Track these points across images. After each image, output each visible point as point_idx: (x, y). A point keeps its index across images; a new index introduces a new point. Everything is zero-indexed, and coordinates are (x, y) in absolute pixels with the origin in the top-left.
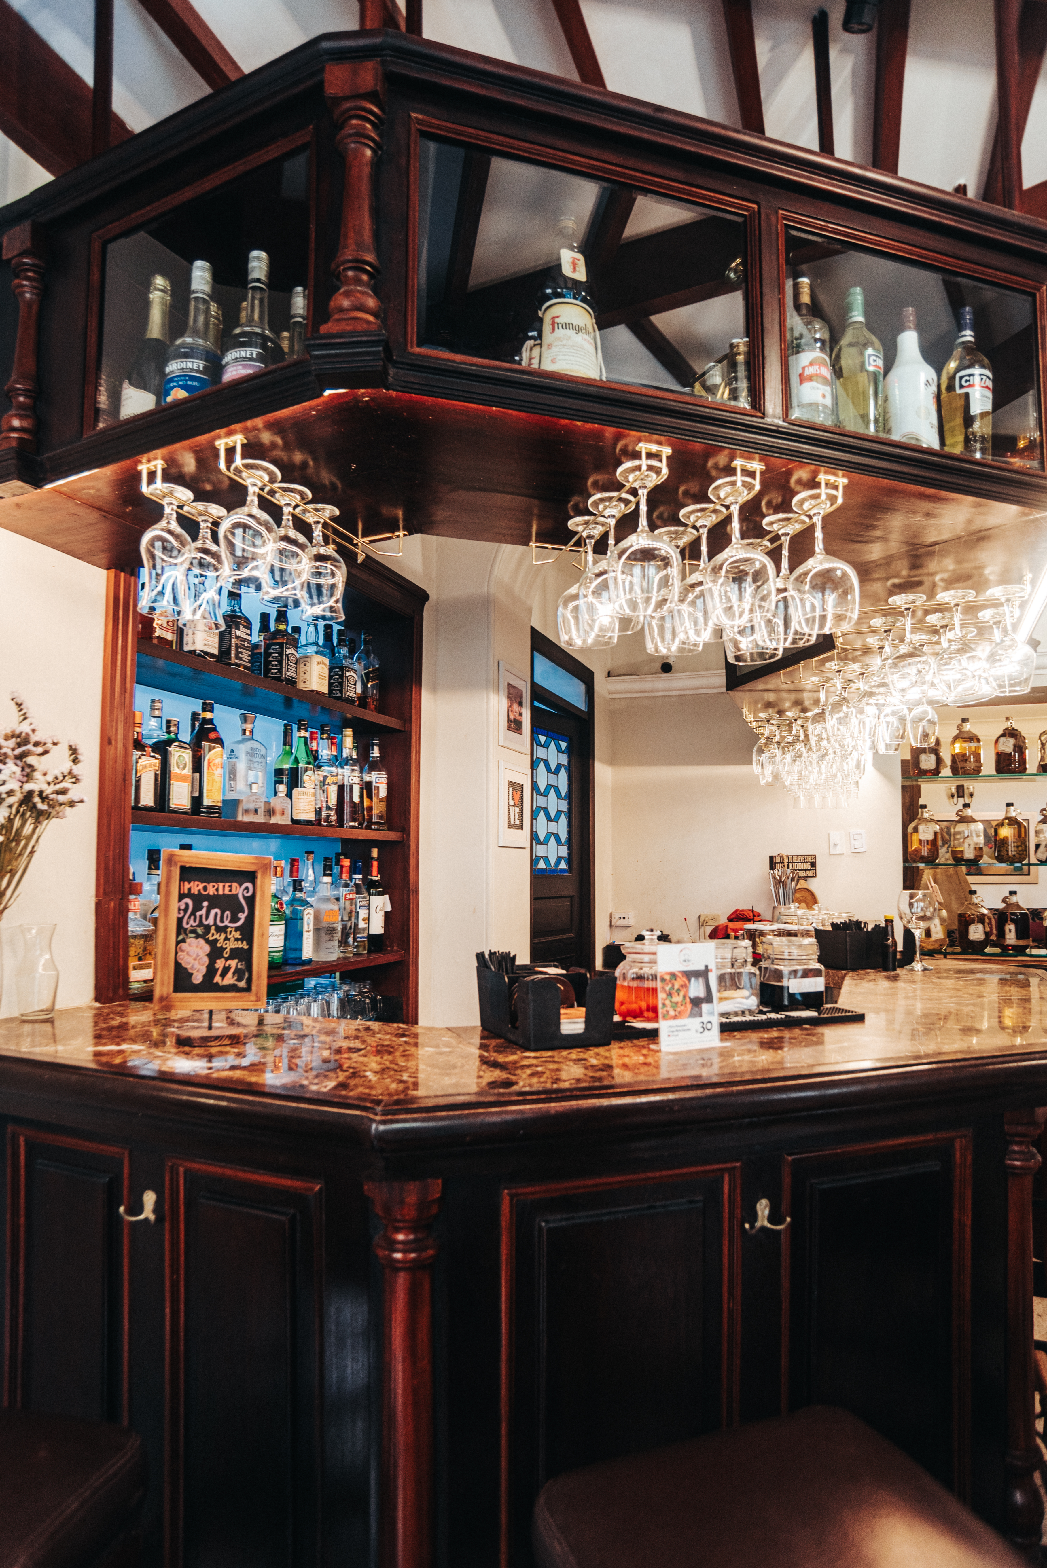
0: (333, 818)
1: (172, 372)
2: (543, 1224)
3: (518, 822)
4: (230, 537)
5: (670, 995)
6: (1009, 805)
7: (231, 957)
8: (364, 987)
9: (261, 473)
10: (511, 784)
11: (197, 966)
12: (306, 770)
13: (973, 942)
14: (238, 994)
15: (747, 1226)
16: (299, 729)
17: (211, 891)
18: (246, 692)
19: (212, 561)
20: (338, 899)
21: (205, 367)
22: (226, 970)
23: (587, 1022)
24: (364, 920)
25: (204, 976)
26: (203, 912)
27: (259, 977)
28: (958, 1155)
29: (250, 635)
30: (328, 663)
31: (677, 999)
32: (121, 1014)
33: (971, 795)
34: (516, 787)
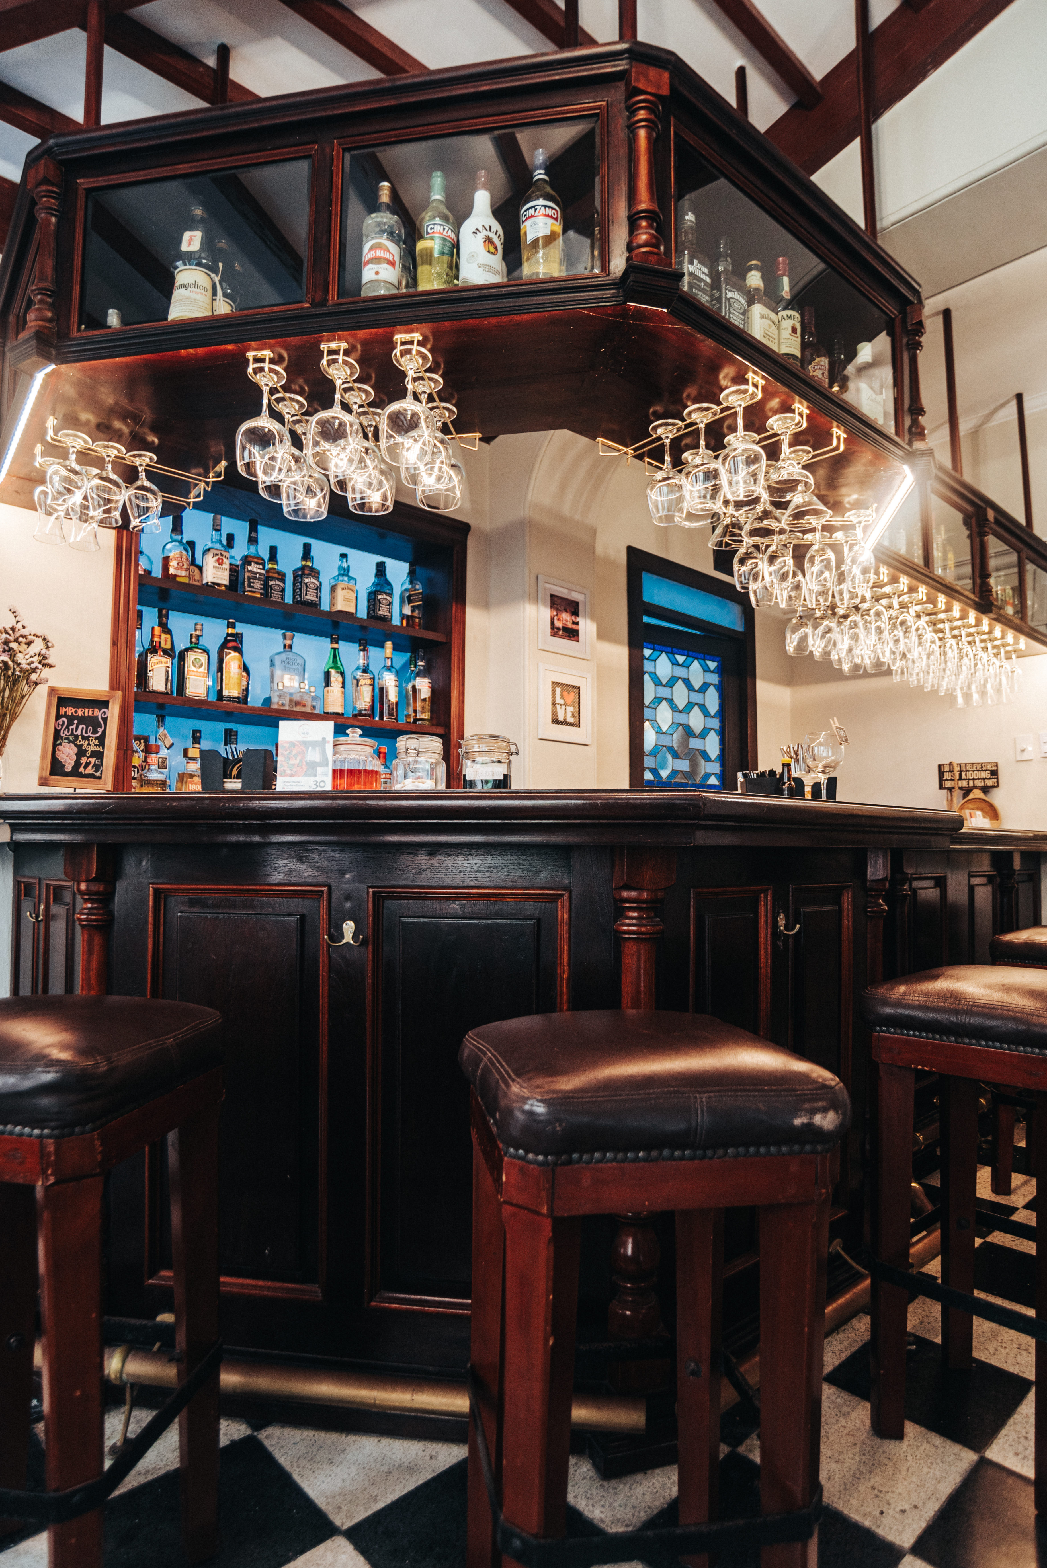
0: (368, 713)
3: (571, 720)
7: (91, 756)
10: (558, 684)
11: (68, 760)
17: (80, 713)
22: (87, 764)
25: (73, 767)
26: (74, 727)
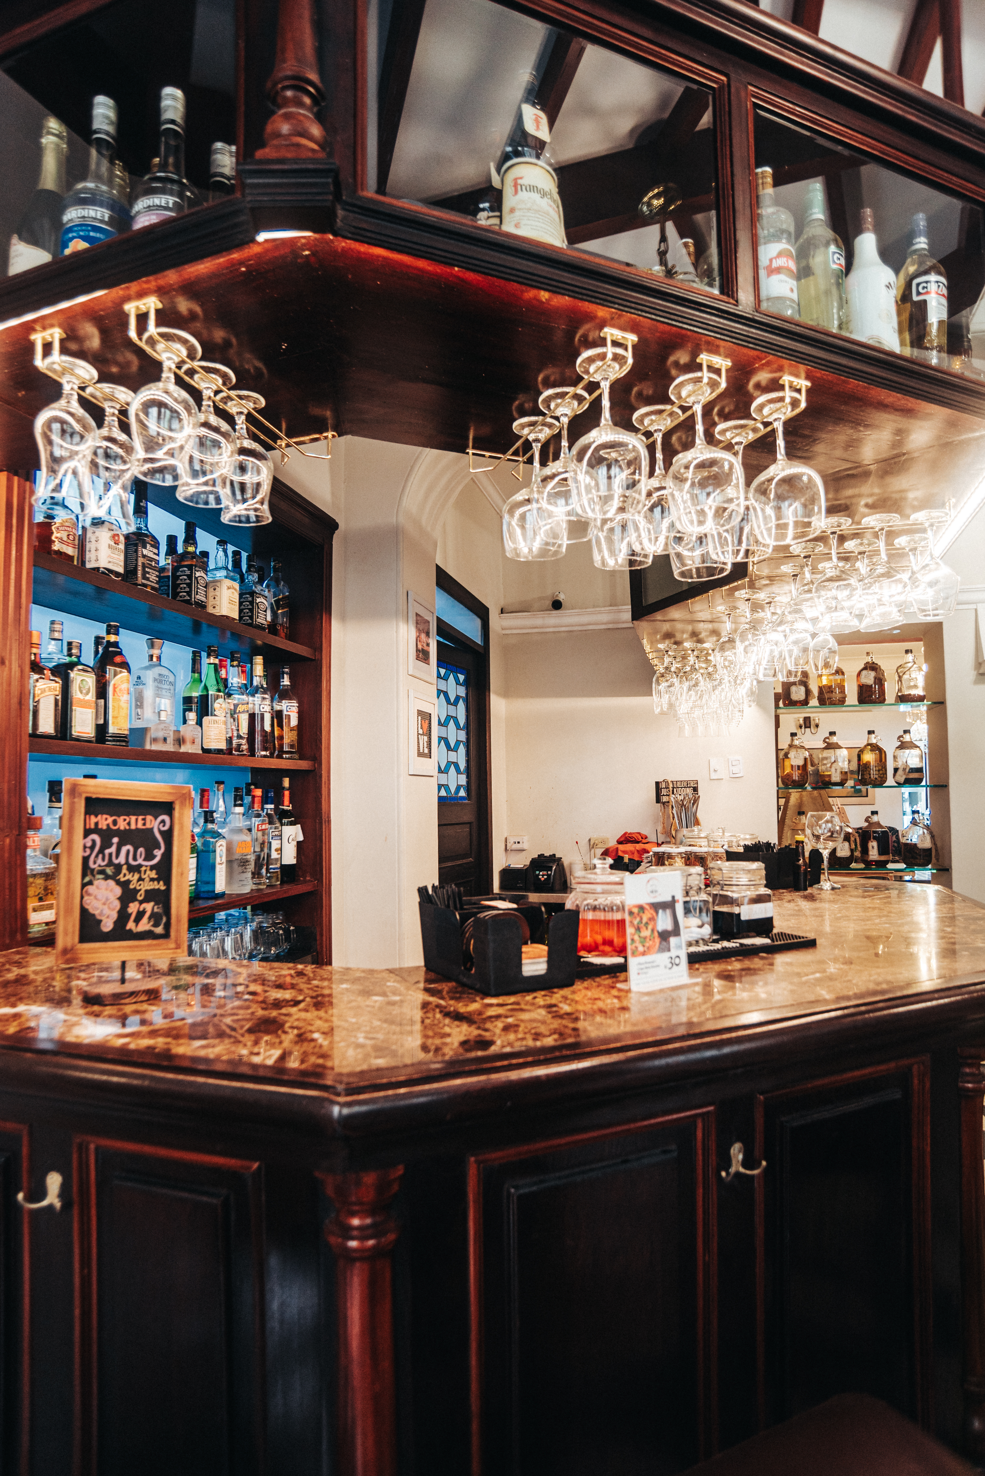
0: (245, 747)
1: (71, 220)
2: (513, 1190)
3: (426, 751)
4: (142, 416)
5: (638, 929)
6: (870, 732)
7: (146, 900)
8: (277, 918)
9: (178, 346)
10: (420, 713)
11: (107, 911)
12: (218, 697)
13: (840, 858)
14: (155, 942)
15: (722, 1173)
16: (209, 656)
17: (122, 825)
18: (153, 616)
19: (120, 451)
20: (250, 830)
21: (111, 217)
22: (140, 915)
23: (549, 962)
24: (276, 850)
25: (115, 923)
26: (113, 849)
27: (179, 921)
29: (158, 555)
30: (238, 588)
31: (646, 933)
32: (19, 964)
33: (817, 726)
34: (425, 716)
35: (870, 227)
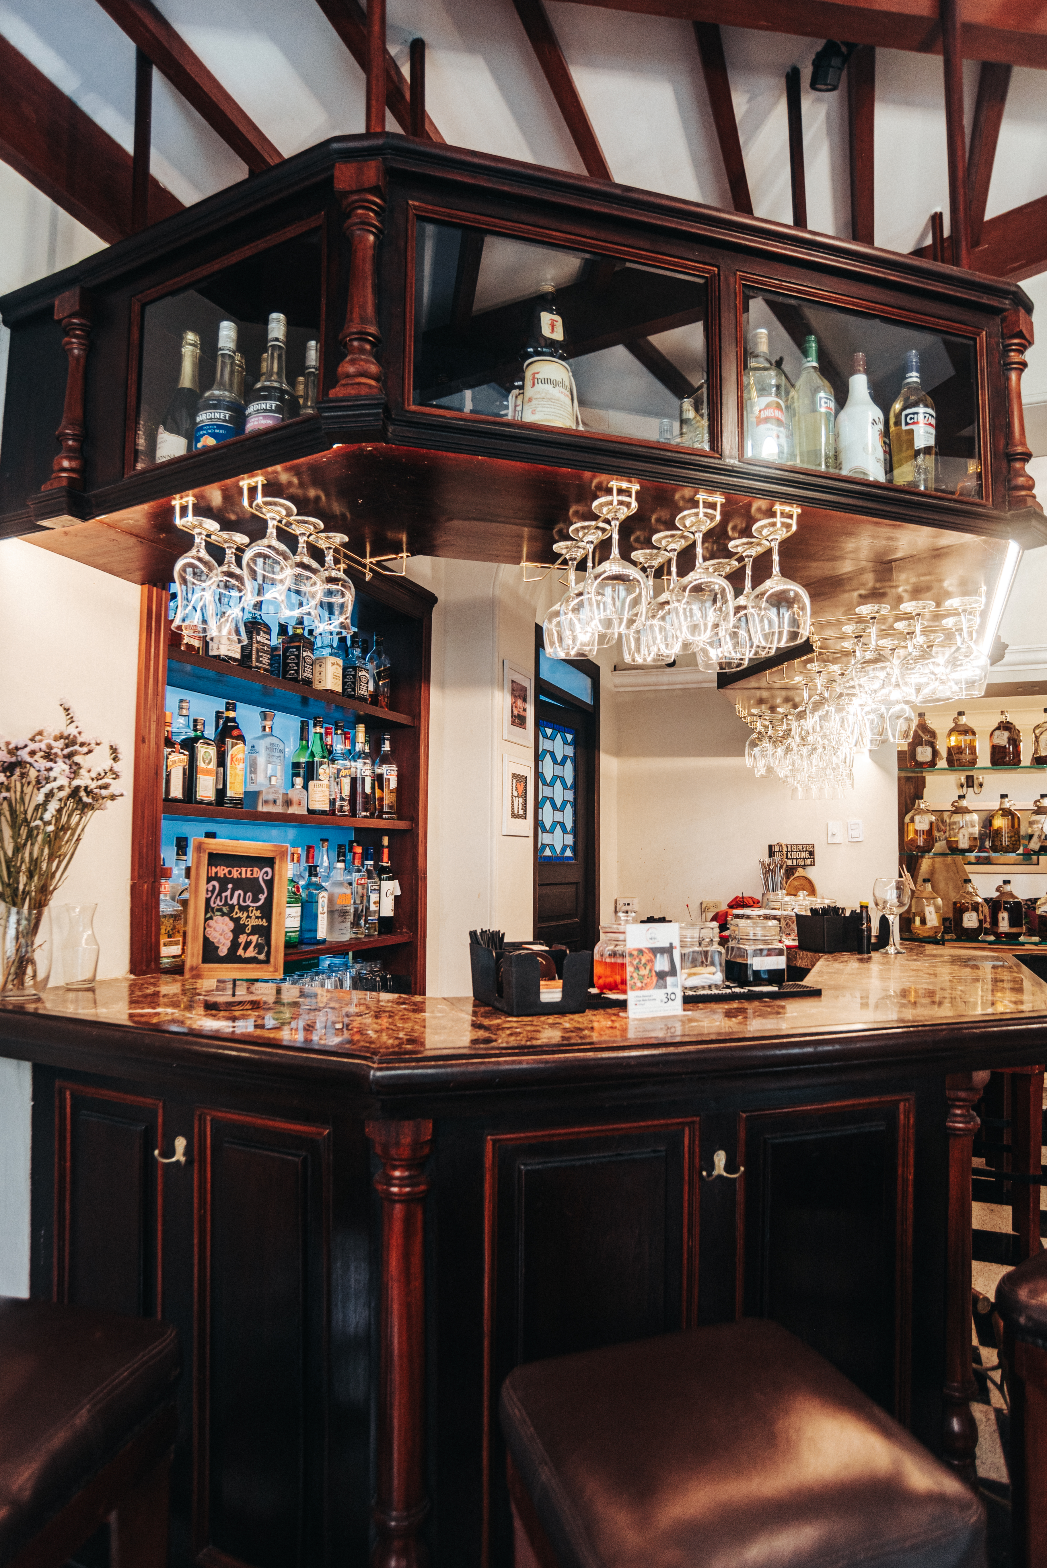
0: (347, 808)
1: (202, 421)
2: (522, 1167)
3: (521, 812)
4: (252, 565)
5: (637, 968)
6: (1004, 796)
7: (252, 933)
8: (376, 967)
9: (279, 508)
11: (223, 940)
12: (321, 763)
13: (967, 929)
14: (258, 966)
15: (704, 1173)
16: (315, 726)
17: (235, 874)
18: (266, 692)
19: (236, 583)
20: (350, 884)
21: (230, 416)
22: (248, 945)
23: (563, 992)
24: (375, 903)
25: (229, 949)
26: (228, 893)
27: (277, 951)
28: (902, 1117)
29: (270, 640)
30: (342, 664)
31: (644, 972)
32: (155, 985)
33: (981, 785)
35: (861, 369)
